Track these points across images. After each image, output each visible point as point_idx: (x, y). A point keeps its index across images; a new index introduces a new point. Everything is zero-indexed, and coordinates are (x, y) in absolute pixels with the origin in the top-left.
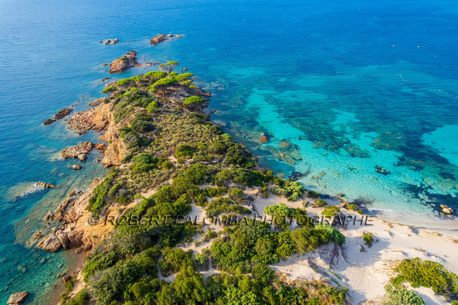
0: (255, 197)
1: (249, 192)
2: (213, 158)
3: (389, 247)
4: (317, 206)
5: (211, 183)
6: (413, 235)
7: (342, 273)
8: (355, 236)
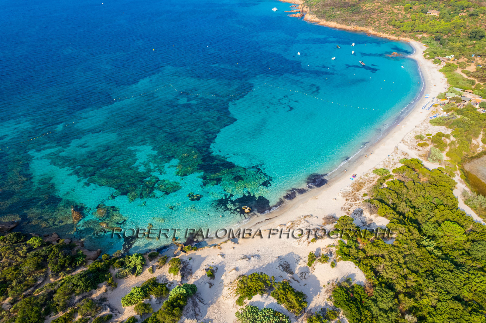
0: (105, 296)
1: (97, 294)
2: (36, 280)
3: (225, 269)
4: (162, 265)
5: (53, 313)
6: (236, 246)
7: (206, 317)
8: (201, 276)
